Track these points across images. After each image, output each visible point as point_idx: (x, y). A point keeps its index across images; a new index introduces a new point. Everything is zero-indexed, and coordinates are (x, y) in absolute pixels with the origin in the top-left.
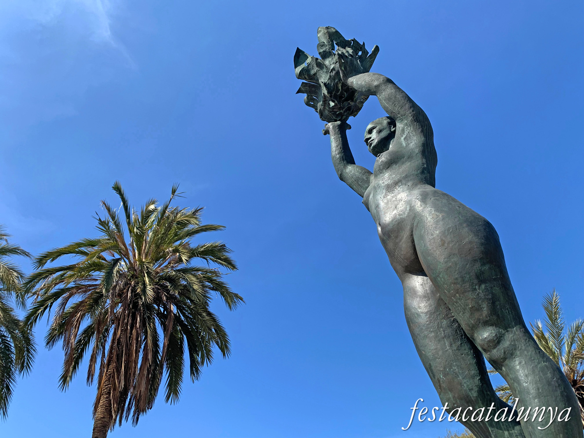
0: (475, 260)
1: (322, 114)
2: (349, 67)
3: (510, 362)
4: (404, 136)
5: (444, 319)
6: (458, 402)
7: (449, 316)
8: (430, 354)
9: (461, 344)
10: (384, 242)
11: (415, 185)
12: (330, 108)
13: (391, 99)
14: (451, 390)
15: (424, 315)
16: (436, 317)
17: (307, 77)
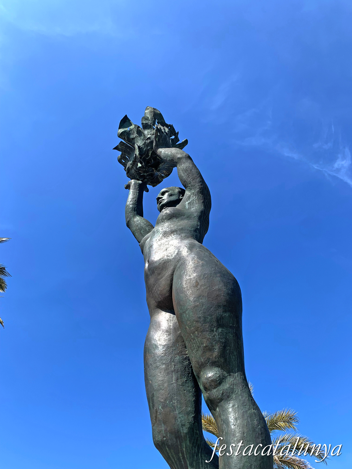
0: (219, 306)
1: (128, 171)
2: (162, 140)
3: (225, 404)
4: (189, 202)
5: (178, 355)
6: (168, 435)
7: (183, 353)
8: (156, 384)
9: (186, 381)
10: (147, 277)
11: (186, 237)
12: (137, 168)
13: (188, 171)
14: (165, 423)
15: (162, 347)
16: (171, 351)
17: (126, 138)
